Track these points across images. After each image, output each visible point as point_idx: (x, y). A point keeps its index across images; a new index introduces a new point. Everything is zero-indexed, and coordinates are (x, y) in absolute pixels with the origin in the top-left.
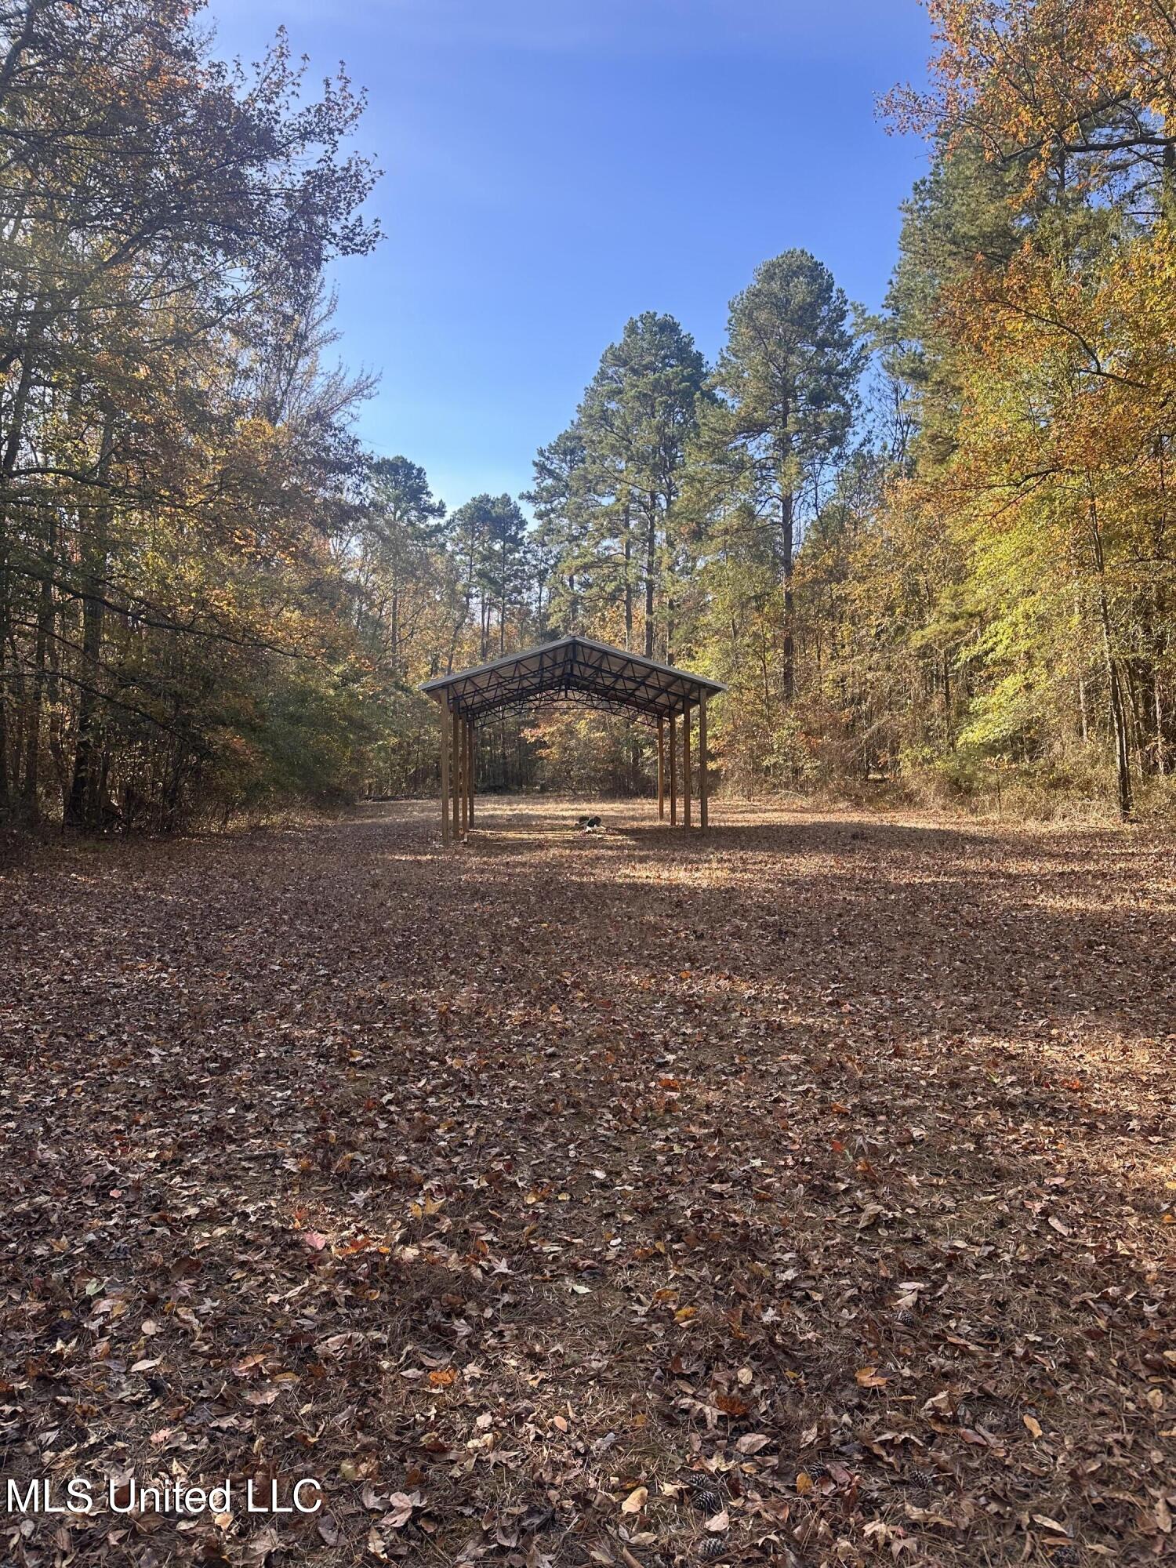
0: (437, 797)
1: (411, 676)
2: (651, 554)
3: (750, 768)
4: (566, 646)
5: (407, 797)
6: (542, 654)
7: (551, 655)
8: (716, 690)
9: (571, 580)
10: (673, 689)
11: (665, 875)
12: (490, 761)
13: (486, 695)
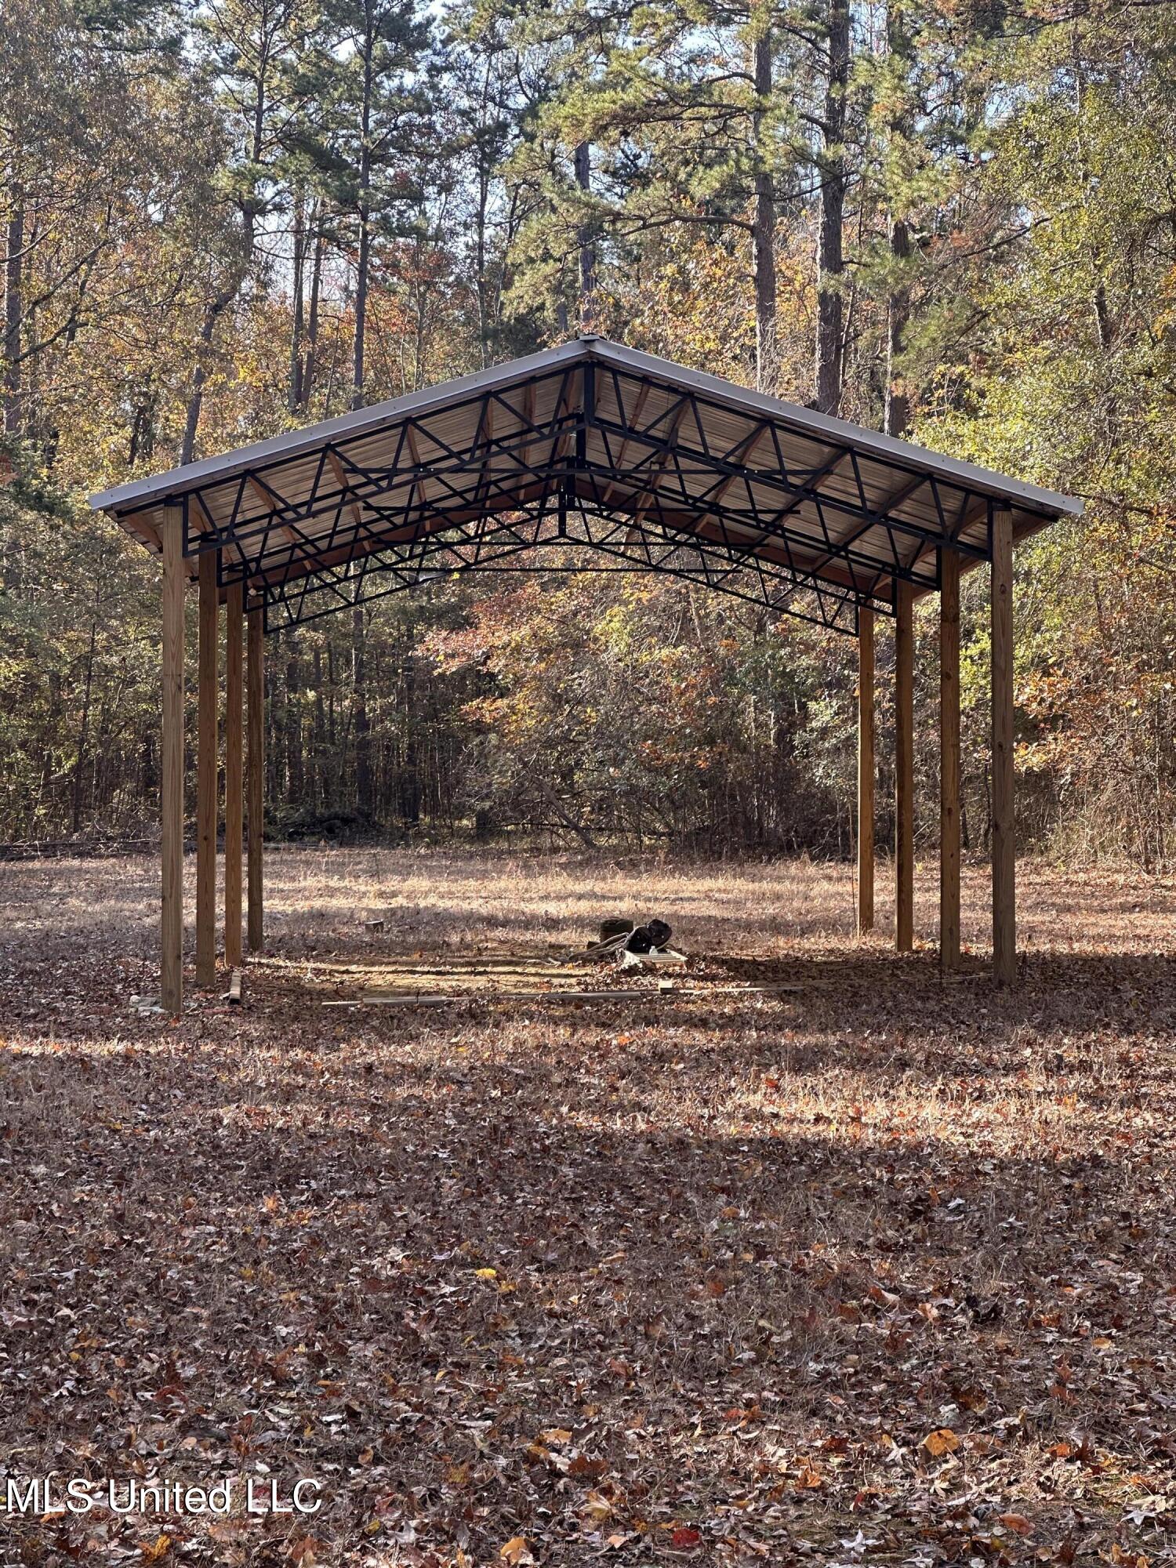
0: (145, 850)
1: (67, 461)
2: (839, 76)
3: (1150, 765)
4: (565, 371)
5: (49, 851)
6: (486, 396)
7: (513, 399)
8: (1043, 515)
9: (581, 161)
10: (905, 511)
11: (878, 1110)
12: (317, 735)
13: (305, 526)
